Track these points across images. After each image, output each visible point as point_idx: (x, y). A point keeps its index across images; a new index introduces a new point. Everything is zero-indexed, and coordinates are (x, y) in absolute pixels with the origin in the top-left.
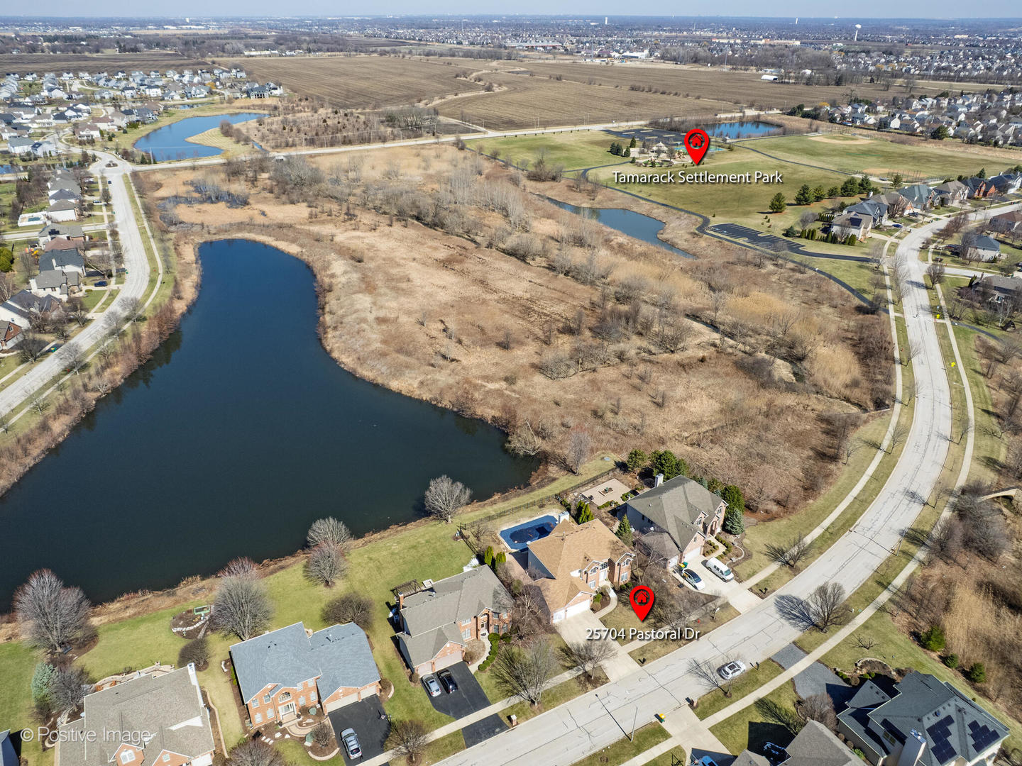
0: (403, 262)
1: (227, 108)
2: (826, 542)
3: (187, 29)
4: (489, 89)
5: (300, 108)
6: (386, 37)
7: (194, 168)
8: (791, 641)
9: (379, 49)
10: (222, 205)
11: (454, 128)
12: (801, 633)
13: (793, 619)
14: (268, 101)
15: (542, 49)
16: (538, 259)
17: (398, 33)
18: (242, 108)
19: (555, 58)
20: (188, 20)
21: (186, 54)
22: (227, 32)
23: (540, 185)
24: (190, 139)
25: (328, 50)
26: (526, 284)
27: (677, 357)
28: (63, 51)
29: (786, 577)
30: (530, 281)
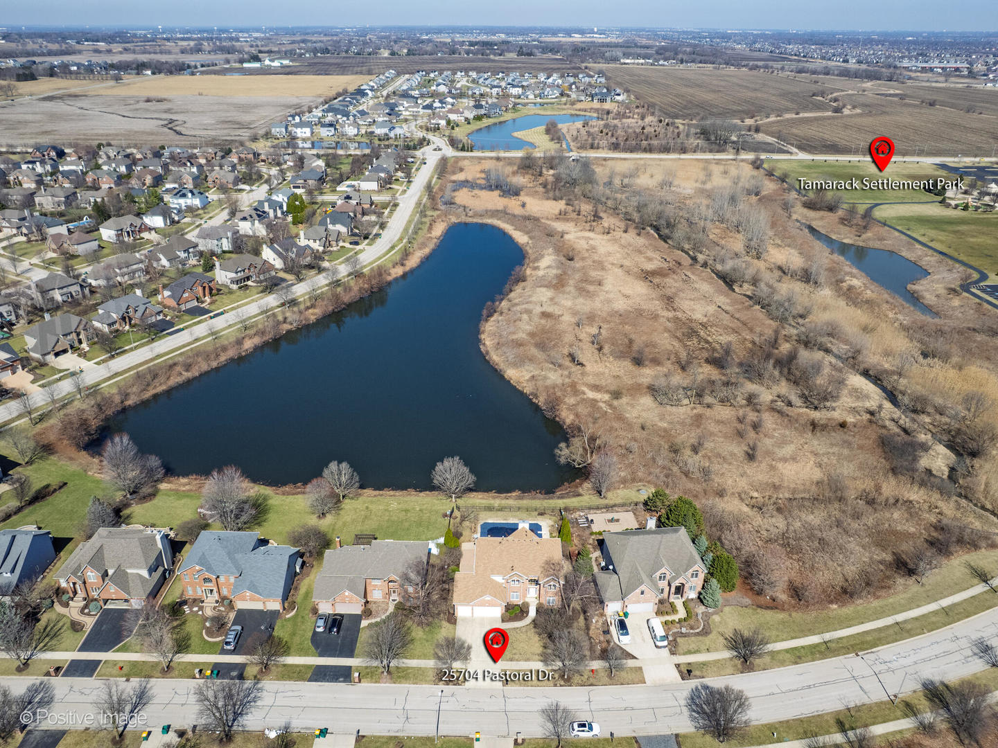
0: (610, 266)
1: (568, 109)
2: (812, 653)
3: (590, 37)
4: (837, 110)
5: (631, 115)
6: (771, 52)
7: (498, 159)
8: (674, 733)
9: (751, 63)
10: (497, 193)
11: (764, 147)
12: (693, 730)
13: (698, 713)
14: (608, 105)
15: (940, 70)
16: (746, 286)
17: (786, 48)
18: (580, 110)
19: (946, 81)
20: (596, 30)
21: (569, 59)
22: (621, 41)
23: (812, 214)
24: (515, 134)
25: (701, 62)
26: (711, 309)
27: (816, 415)
28: (474, 54)
29: (730, 670)
30: (719, 307)
